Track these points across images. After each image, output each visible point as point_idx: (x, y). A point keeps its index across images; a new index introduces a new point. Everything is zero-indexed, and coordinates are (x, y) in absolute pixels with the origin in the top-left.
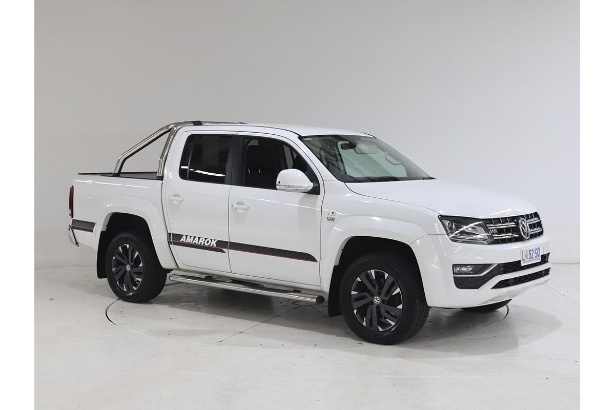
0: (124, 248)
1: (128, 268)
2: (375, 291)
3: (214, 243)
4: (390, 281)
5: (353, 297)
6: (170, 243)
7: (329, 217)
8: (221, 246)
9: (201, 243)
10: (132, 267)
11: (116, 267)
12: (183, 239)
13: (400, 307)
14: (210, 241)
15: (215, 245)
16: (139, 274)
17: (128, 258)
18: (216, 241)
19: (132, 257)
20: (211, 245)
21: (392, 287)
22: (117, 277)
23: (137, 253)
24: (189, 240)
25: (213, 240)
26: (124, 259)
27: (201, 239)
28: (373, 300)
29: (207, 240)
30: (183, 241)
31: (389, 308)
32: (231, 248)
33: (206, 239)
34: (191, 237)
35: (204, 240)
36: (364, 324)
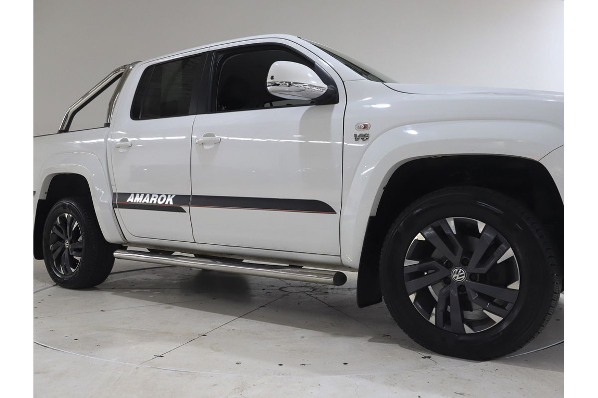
0: (63, 219)
1: (67, 244)
2: (456, 259)
3: (170, 201)
4: (490, 236)
5: (406, 272)
6: (114, 206)
7: (358, 133)
8: (181, 203)
9: (153, 201)
10: (71, 242)
11: (53, 243)
12: (130, 199)
13: (515, 286)
14: (165, 197)
15: (171, 203)
16: (78, 250)
17: (66, 232)
18: (173, 196)
19: (71, 229)
20: (167, 203)
21: (495, 247)
22: (54, 256)
23: (76, 224)
24: (138, 200)
25: (169, 196)
26: (62, 233)
27: (153, 196)
28: (450, 275)
29: (161, 196)
30: (130, 202)
31: (487, 289)
32: (194, 204)
33: (159, 195)
34: (140, 194)
35: (157, 196)
36: (432, 320)
